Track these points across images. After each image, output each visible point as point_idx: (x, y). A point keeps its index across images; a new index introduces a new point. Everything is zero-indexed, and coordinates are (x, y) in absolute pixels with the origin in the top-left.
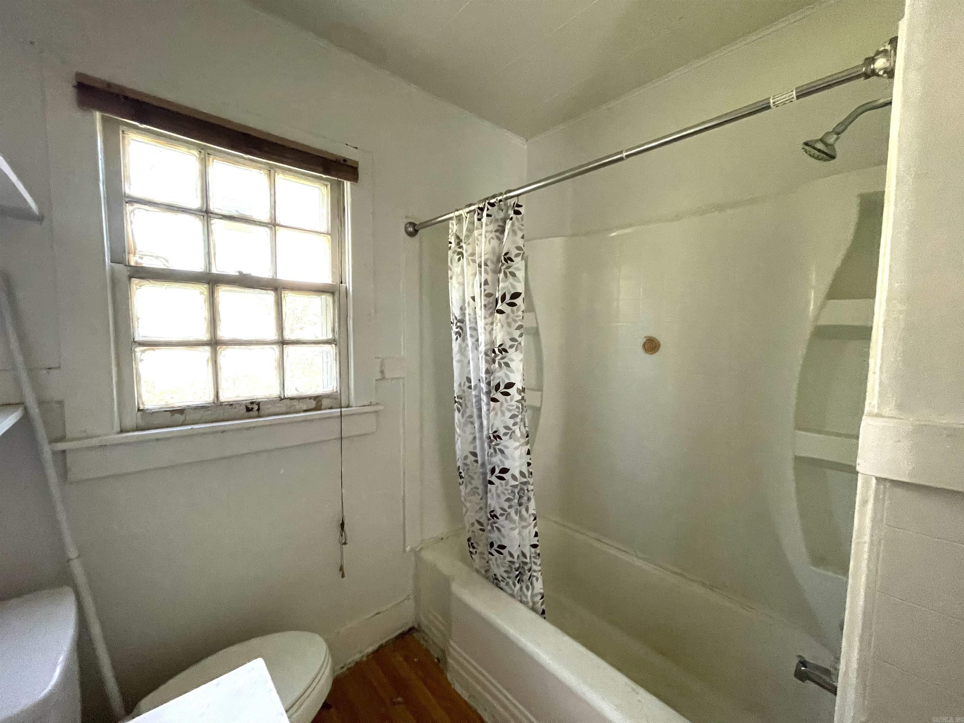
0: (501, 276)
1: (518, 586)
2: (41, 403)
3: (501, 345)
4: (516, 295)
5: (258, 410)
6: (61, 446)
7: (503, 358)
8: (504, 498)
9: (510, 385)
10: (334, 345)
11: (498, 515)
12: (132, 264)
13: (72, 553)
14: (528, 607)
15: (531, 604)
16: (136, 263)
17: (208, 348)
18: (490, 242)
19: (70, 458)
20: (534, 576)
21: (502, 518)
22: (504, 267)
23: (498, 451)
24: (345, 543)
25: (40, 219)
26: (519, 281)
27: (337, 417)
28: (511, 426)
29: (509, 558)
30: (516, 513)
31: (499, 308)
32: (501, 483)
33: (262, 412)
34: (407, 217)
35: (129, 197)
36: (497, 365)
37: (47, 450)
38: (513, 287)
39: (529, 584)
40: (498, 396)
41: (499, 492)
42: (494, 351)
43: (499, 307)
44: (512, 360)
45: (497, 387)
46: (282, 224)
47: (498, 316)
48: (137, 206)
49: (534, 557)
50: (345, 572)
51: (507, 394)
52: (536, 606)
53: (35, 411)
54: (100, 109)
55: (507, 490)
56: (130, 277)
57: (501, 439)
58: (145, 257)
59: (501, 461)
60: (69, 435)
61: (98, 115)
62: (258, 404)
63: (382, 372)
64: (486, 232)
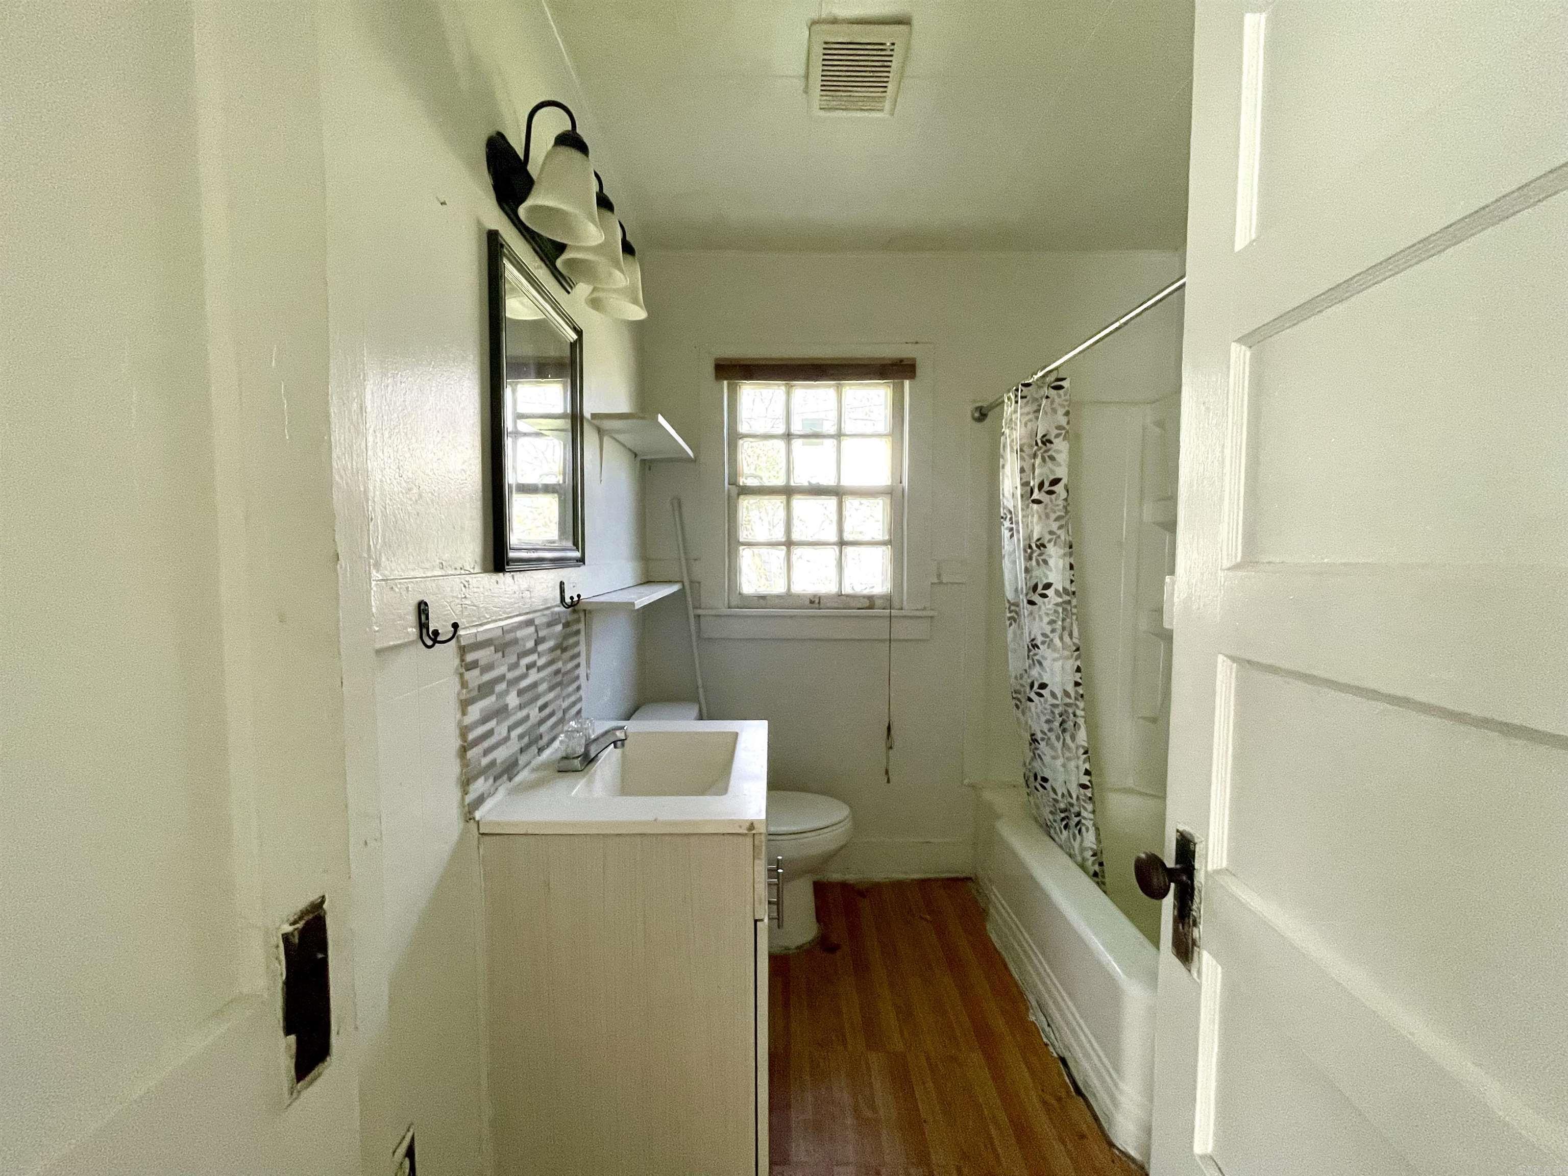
0: (1038, 461)
1: (1065, 833)
2: (691, 582)
3: (1038, 540)
4: (1055, 482)
5: (819, 603)
6: (700, 612)
7: (1040, 555)
8: (1043, 719)
9: (1048, 586)
10: (890, 547)
11: (1039, 739)
12: (741, 484)
13: (700, 682)
14: (1076, 862)
15: (1079, 859)
16: (743, 483)
17: (784, 548)
18: (1026, 425)
19: (702, 619)
20: (1084, 824)
21: (1043, 744)
22: (1042, 451)
23: (1036, 662)
24: (891, 748)
25: (694, 461)
26: (1059, 465)
27: (887, 617)
28: (1048, 633)
29: (1052, 795)
30: (1058, 739)
31: (1036, 498)
32: (1040, 701)
33: (822, 606)
34: (974, 401)
35: (742, 434)
36: (1034, 563)
37: (691, 613)
38: (1052, 471)
39: (1077, 832)
40: (1036, 598)
41: (1039, 711)
42: (1030, 547)
43: (1036, 495)
44: (1050, 556)
45: (1035, 588)
46: (847, 433)
47: (1035, 506)
48: (745, 439)
49: (1083, 800)
50: (891, 777)
51: (1044, 596)
52: (1086, 863)
53: (687, 584)
54: (726, 379)
55: (1046, 709)
56: (739, 495)
57: (1038, 648)
58: (749, 478)
59: (1040, 674)
60: (703, 606)
61: (725, 382)
62: (820, 598)
63: (939, 576)
64: (1021, 415)
